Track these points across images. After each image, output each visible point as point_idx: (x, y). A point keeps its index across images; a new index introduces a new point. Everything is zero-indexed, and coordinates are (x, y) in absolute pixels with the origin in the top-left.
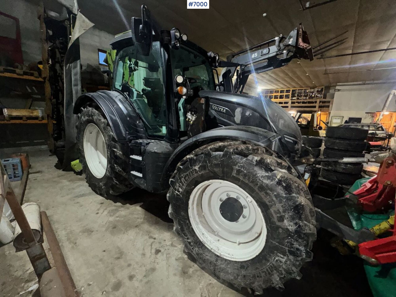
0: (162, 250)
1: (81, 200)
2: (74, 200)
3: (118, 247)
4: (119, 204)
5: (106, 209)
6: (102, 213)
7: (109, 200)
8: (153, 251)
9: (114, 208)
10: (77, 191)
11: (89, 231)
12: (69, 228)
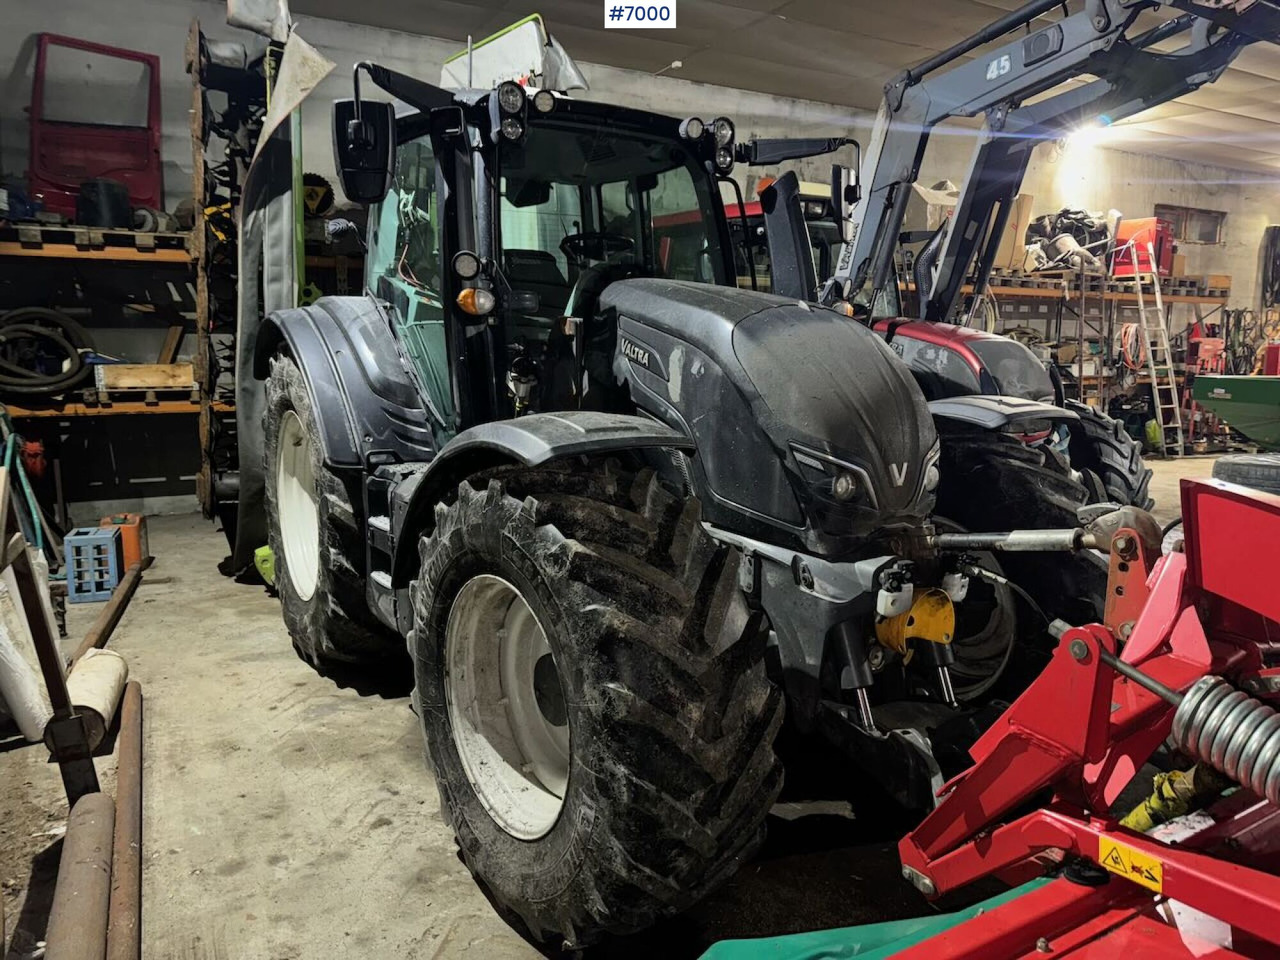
0: (397, 822)
1: (246, 669)
2: (228, 666)
3: (282, 795)
4: (351, 692)
5: (304, 701)
6: (286, 710)
7: (326, 678)
8: (372, 819)
9: (328, 700)
10: (250, 644)
11: (228, 748)
12: (182, 733)
